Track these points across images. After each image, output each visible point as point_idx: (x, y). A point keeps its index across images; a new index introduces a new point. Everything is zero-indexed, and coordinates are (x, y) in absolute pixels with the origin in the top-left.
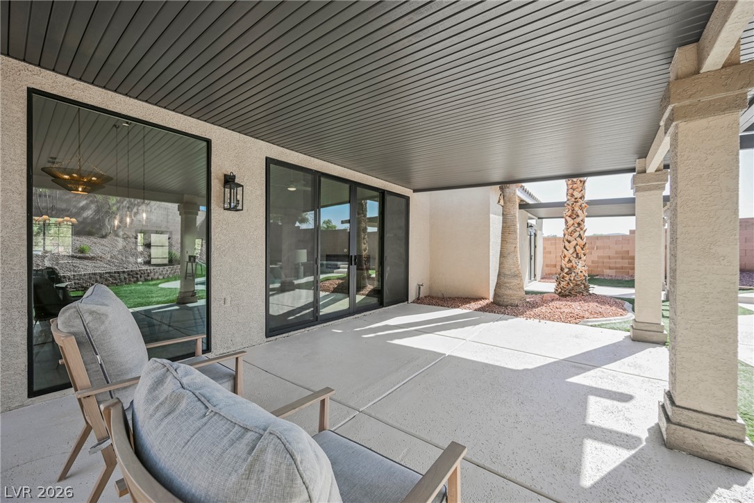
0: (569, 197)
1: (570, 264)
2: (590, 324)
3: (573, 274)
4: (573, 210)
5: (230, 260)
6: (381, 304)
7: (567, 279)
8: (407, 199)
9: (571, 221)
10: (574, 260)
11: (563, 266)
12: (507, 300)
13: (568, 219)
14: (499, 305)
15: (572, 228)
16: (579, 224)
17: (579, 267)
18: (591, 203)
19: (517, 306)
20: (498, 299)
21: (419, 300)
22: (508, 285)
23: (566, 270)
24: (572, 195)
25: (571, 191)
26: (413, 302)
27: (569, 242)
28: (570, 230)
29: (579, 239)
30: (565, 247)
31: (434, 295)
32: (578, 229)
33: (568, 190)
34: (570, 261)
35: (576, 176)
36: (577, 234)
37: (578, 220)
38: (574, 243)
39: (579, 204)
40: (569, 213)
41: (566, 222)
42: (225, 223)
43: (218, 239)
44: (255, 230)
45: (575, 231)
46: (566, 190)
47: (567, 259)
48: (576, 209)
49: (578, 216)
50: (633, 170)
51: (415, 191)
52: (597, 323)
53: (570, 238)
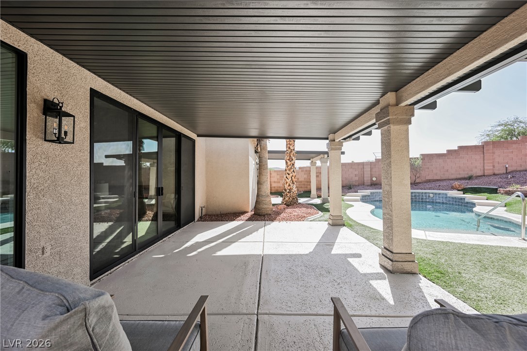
0: (288, 149)
1: (290, 187)
2: (309, 220)
3: (292, 193)
4: (290, 155)
5: (50, 201)
6: (179, 226)
7: (288, 195)
8: (193, 141)
9: (289, 163)
10: (291, 185)
11: (286, 188)
12: (264, 212)
13: (288, 161)
14: (259, 215)
15: (290, 166)
16: (293, 164)
17: (294, 189)
18: (298, 152)
19: (270, 215)
20: (259, 211)
21: (201, 219)
22: (264, 202)
23: (288, 191)
24: (289, 148)
25: (289, 145)
26: (198, 221)
27: (289, 174)
28: (289, 167)
29: (293, 173)
30: (286, 177)
31: (210, 213)
32: (293, 167)
33: (287, 145)
34: (289, 185)
35: (291, 138)
36: (292, 170)
37: (293, 162)
38: (291, 175)
39: (292, 153)
40: (288, 158)
41: (287, 163)
42: (43, 156)
43: (35, 177)
44: (79, 165)
45: (291, 168)
46: (286, 145)
47: (288, 184)
48: (292, 156)
49: (292, 160)
50: (327, 139)
51: (198, 136)
52: (312, 219)
53: (289, 172)
